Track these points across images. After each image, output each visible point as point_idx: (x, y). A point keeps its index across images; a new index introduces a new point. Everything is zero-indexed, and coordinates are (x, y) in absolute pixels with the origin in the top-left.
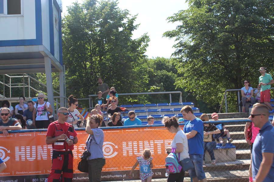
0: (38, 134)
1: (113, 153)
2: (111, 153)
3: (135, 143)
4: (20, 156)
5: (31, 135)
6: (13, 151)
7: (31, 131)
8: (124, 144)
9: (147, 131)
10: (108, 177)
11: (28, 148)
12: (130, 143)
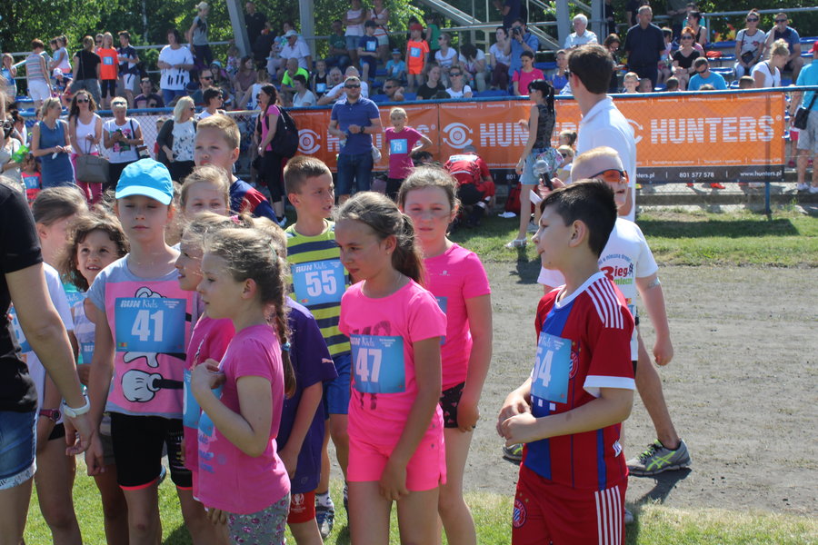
0: (516, 104)
3: (672, 122)
4: (488, 139)
5: (504, 106)
6: (477, 130)
7: (504, 100)
8: (654, 123)
9: (694, 102)
11: (500, 126)
12: (664, 122)
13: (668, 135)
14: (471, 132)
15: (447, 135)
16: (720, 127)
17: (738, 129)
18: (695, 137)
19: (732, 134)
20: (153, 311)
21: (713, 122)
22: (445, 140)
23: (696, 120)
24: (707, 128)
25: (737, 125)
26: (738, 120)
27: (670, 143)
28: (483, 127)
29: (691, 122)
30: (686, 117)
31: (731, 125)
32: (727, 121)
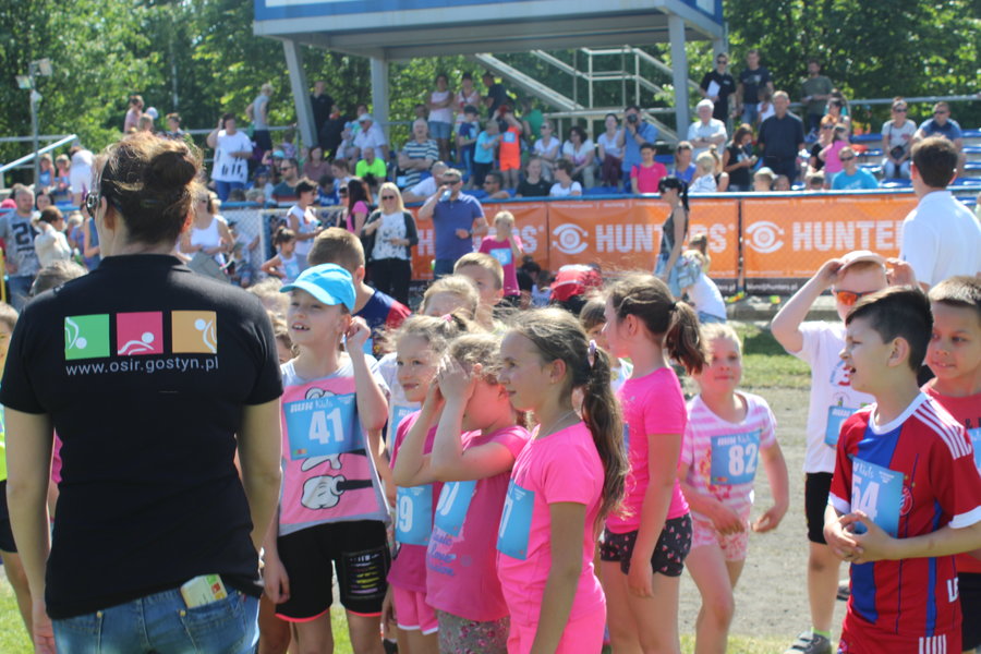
0: (636, 203)
1: (774, 243)
2: (769, 243)
3: (818, 226)
4: (605, 243)
6: (593, 233)
7: (624, 198)
8: (797, 227)
9: (844, 204)
10: (764, 287)
11: (619, 228)
12: (808, 226)
13: (813, 240)
14: (586, 234)
15: (558, 238)
16: (873, 232)
17: (894, 235)
18: (843, 244)
19: (887, 240)
20: (328, 411)
21: (865, 226)
22: (554, 243)
23: (846, 225)
24: (858, 233)
25: (893, 230)
26: (894, 224)
27: (815, 250)
28: (599, 229)
29: (840, 226)
30: (834, 220)
31: (887, 230)
32: (882, 225)
